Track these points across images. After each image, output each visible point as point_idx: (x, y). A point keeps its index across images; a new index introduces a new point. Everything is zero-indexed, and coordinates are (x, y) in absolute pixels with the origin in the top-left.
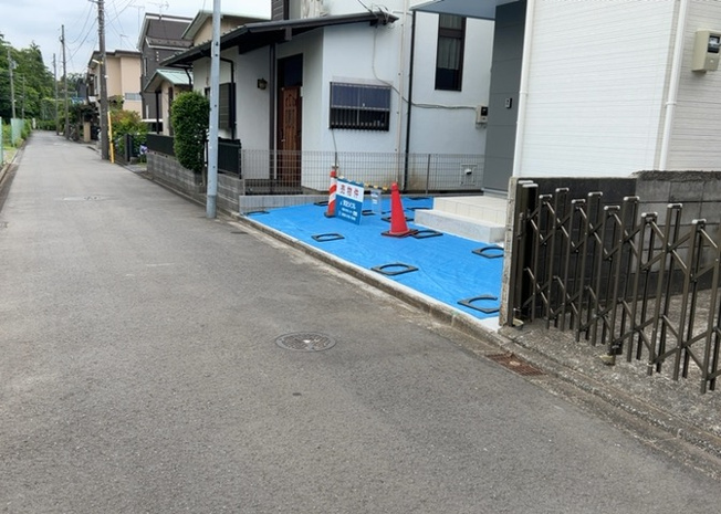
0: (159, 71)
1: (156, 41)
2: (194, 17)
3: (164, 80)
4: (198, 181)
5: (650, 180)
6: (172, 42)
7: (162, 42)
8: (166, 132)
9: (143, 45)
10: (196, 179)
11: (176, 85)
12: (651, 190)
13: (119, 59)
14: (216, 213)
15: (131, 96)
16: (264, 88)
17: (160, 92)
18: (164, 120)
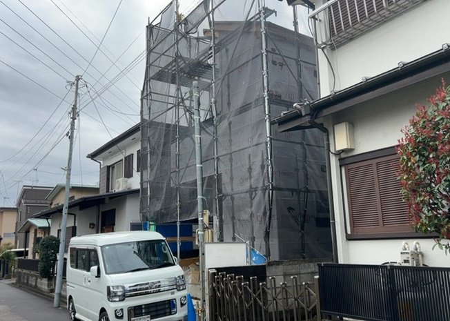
0: (29, 220)
1: (28, 201)
2: (55, 186)
3: (32, 225)
4: (49, 285)
5: (272, 265)
6: (38, 201)
7: (32, 201)
8: (30, 257)
9: (20, 203)
10: (48, 284)
11: (40, 228)
12: (274, 270)
13: (2, 212)
14: (59, 304)
15: (7, 235)
16: (93, 228)
17: (29, 232)
18: (30, 249)
